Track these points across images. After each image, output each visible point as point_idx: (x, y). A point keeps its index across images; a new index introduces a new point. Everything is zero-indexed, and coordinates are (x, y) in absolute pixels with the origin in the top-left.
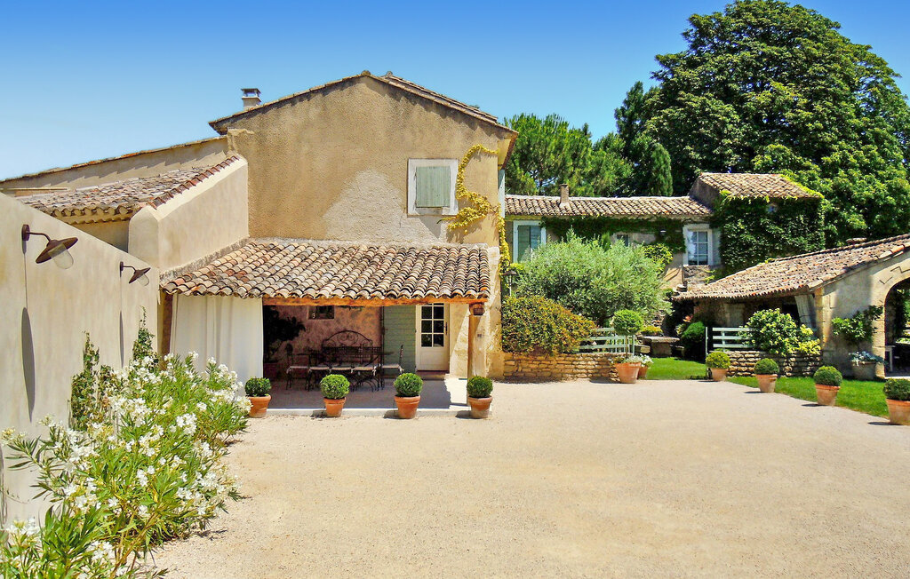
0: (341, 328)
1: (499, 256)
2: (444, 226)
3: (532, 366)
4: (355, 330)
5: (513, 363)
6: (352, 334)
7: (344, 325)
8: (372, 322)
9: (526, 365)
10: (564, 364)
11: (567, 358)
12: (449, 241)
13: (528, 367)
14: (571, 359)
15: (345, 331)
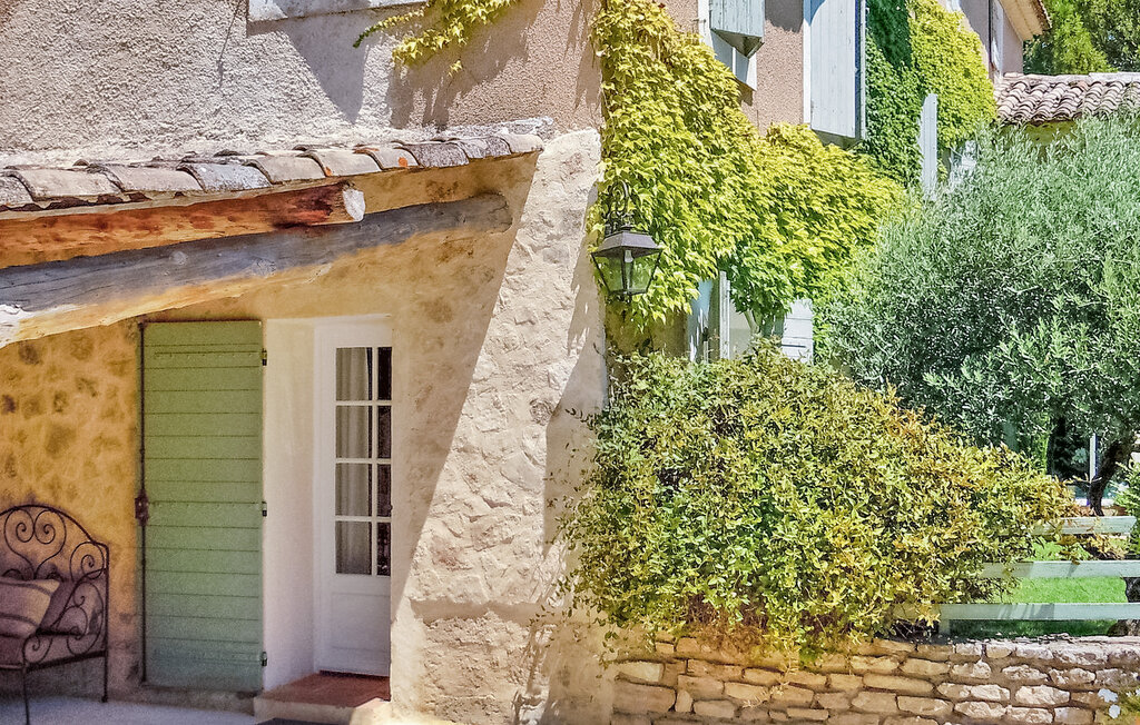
0: (19, 497)
1: (595, 172)
2: (379, 59)
3: (734, 691)
4: (64, 503)
5: (651, 672)
6: (53, 518)
7: (29, 481)
8: (117, 469)
9: (711, 685)
10: (898, 694)
11: (911, 666)
12: (400, 121)
13: (721, 698)
14: (930, 668)
15: (30, 505)
